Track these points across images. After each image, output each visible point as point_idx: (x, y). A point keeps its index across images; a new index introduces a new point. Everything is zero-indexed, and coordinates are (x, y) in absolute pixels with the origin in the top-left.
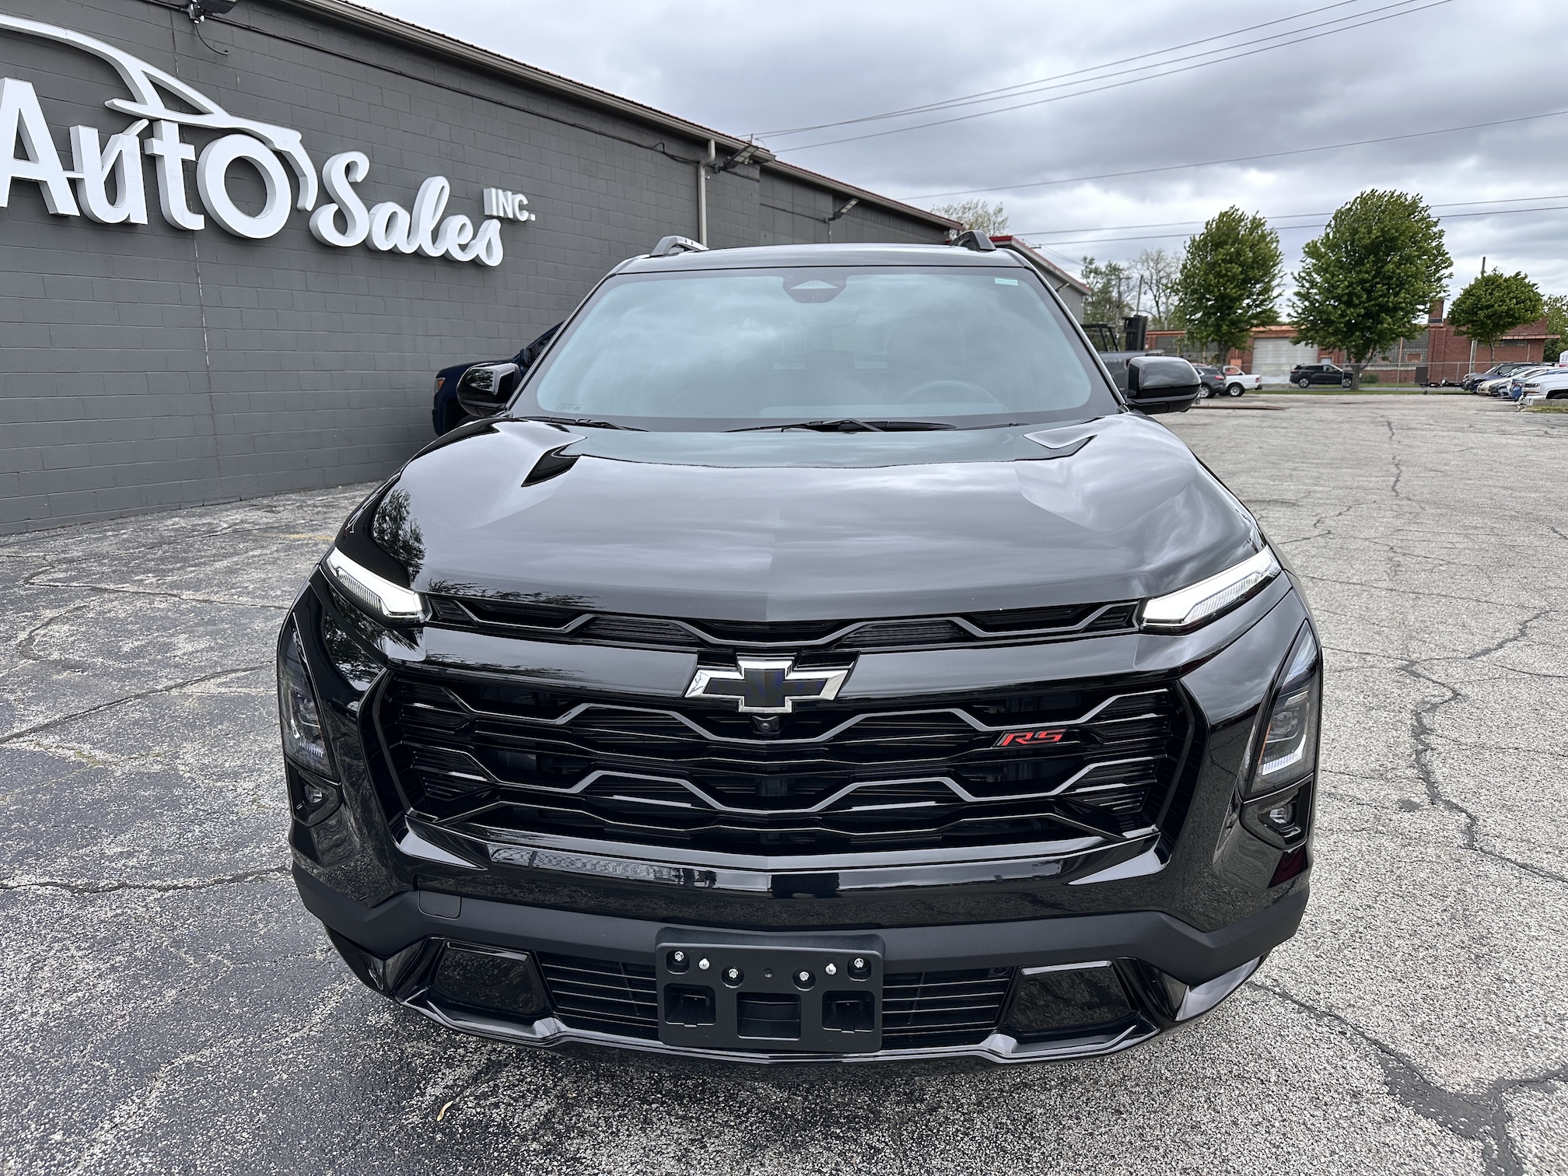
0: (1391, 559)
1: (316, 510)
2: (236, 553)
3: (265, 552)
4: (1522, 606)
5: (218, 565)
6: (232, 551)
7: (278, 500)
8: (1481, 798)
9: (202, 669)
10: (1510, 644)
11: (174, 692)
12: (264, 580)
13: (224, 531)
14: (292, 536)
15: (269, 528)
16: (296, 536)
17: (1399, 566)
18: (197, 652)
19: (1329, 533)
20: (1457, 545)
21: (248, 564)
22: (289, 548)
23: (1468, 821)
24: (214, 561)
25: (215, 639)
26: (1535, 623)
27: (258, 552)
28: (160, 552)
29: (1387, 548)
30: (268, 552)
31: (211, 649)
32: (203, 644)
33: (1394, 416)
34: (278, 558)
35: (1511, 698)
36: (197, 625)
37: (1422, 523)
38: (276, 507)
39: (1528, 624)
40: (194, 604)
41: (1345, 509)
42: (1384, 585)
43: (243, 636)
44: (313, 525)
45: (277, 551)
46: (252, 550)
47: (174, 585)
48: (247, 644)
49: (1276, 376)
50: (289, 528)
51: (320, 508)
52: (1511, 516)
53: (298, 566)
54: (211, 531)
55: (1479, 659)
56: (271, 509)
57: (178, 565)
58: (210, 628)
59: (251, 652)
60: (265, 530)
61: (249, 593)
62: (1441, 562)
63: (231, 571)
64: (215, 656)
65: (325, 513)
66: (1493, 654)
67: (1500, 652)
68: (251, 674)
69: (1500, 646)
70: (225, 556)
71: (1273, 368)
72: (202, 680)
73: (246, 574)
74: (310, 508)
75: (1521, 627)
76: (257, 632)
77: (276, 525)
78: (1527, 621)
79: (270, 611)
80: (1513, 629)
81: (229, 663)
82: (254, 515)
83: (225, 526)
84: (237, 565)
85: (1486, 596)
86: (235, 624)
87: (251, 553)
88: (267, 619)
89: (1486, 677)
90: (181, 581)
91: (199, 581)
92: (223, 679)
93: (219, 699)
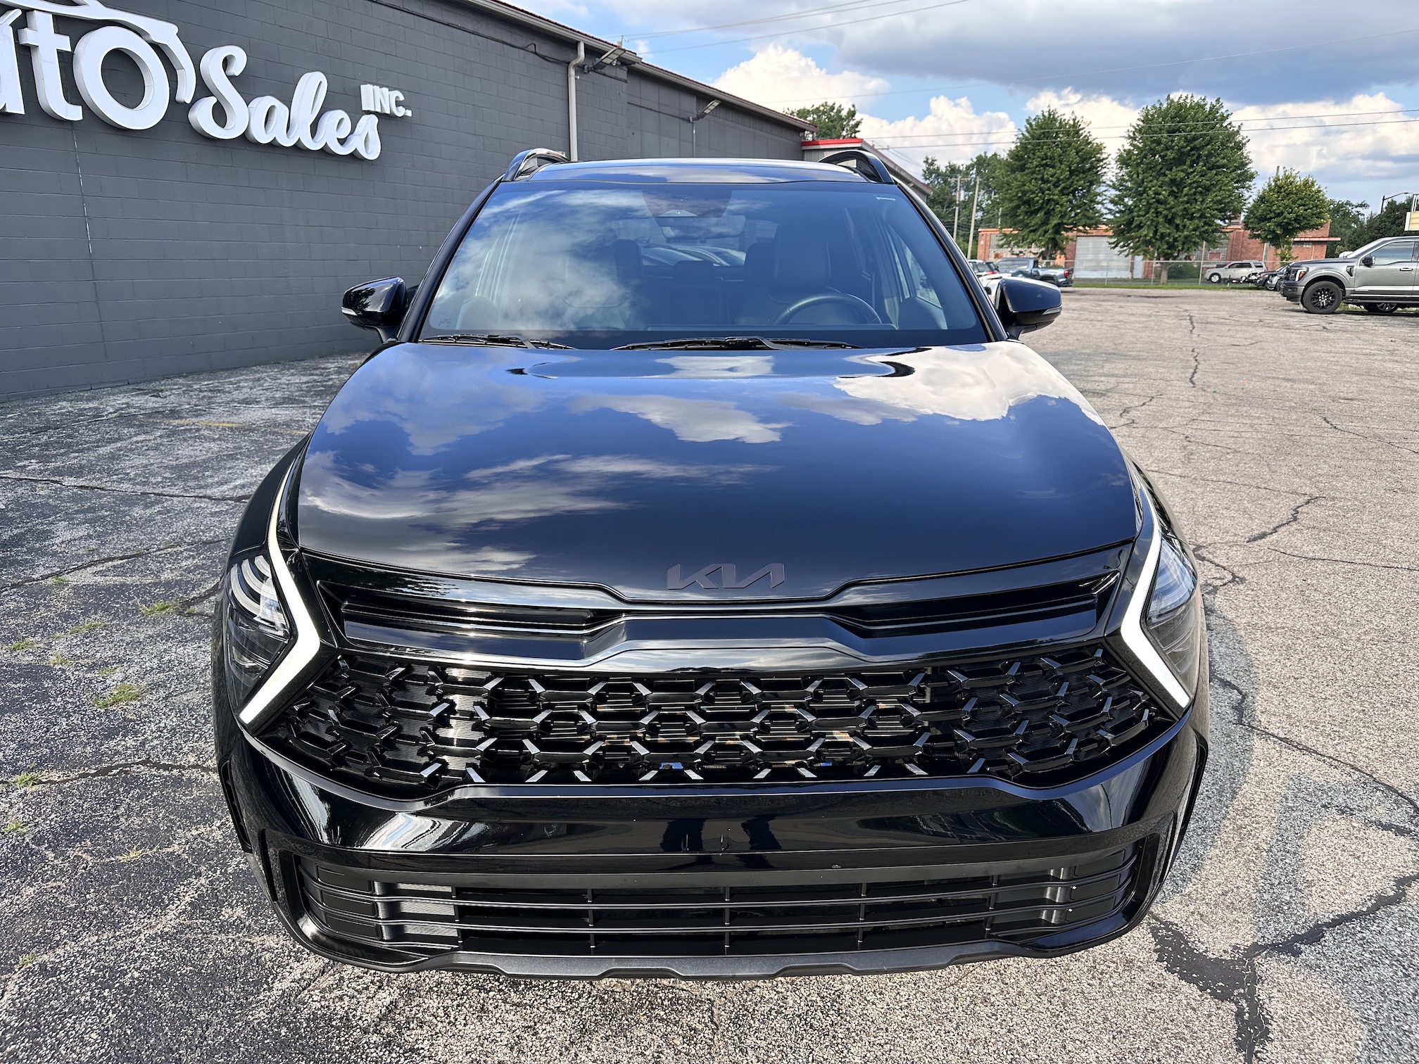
0: (1185, 448)
1: (202, 394)
2: (119, 439)
3: (148, 437)
4: (1295, 492)
5: (102, 451)
6: (116, 436)
7: (164, 385)
8: (1251, 676)
9: (79, 557)
10: (1283, 529)
11: (50, 581)
12: (146, 466)
13: (110, 416)
14: (176, 422)
15: (156, 413)
16: (182, 422)
17: (1192, 454)
18: (75, 540)
19: (1133, 422)
20: (1243, 434)
21: (131, 450)
22: (173, 433)
23: (1240, 697)
24: (98, 447)
25: (94, 527)
26: (1304, 509)
27: (140, 438)
28: (45, 437)
29: (1182, 437)
30: (152, 438)
31: (90, 536)
32: (82, 531)
33: (1194, 309)
34: (161, 444)
35: (1281, 580)
36: (77, 512)
37: (1213, 413)
38: (162, 391)
39: (1300, 510)
40: (75, 490)
41: (1149, 399)
42: (1178, 472)
43: (122, 524)
44: (197, 410)
45: (160, 436)
46: (136, 435)
47: (58, 472)
48: (125, 531)
49: (1096, 270)
50: (175, 413)
51: (205, 394)
52: (1291, 407)
53: (179, 452)
54: (97, 415)
55: (1256, 542)
56: (156, 393)
57: (62, 451)
58: (89, 515)
59: (129, 541)
60: (150, 415)
61: (130, 480)
62: (1228, 451)
63: (113, 457)
64: (93, 544)
65: (210, 398)
66: (1268, 539)
67: (1275, 536)
68: (127, 563)
69: (1275, 530)
70: (111, 441)
71: (1092, 264)
72: (78, 568)
73: (128, 460)
74: (196, 393)
75: (1293, 512)
76: (136, 520)
77: (161, 409)
78: (1298, 507)
79: (149, 497)
80: (1286, 514)
81: (107, 551)
82: (139, 400)
83: (111, 410)
84: (121, 450)
85: (1265, 483)
86: (115, 511)
87: (135, 439)
88: (146, 507)
89: (1261, 561)
90: (63, 467)
91: (82, 467)
92: (99, 568)
93: (95, 590)
